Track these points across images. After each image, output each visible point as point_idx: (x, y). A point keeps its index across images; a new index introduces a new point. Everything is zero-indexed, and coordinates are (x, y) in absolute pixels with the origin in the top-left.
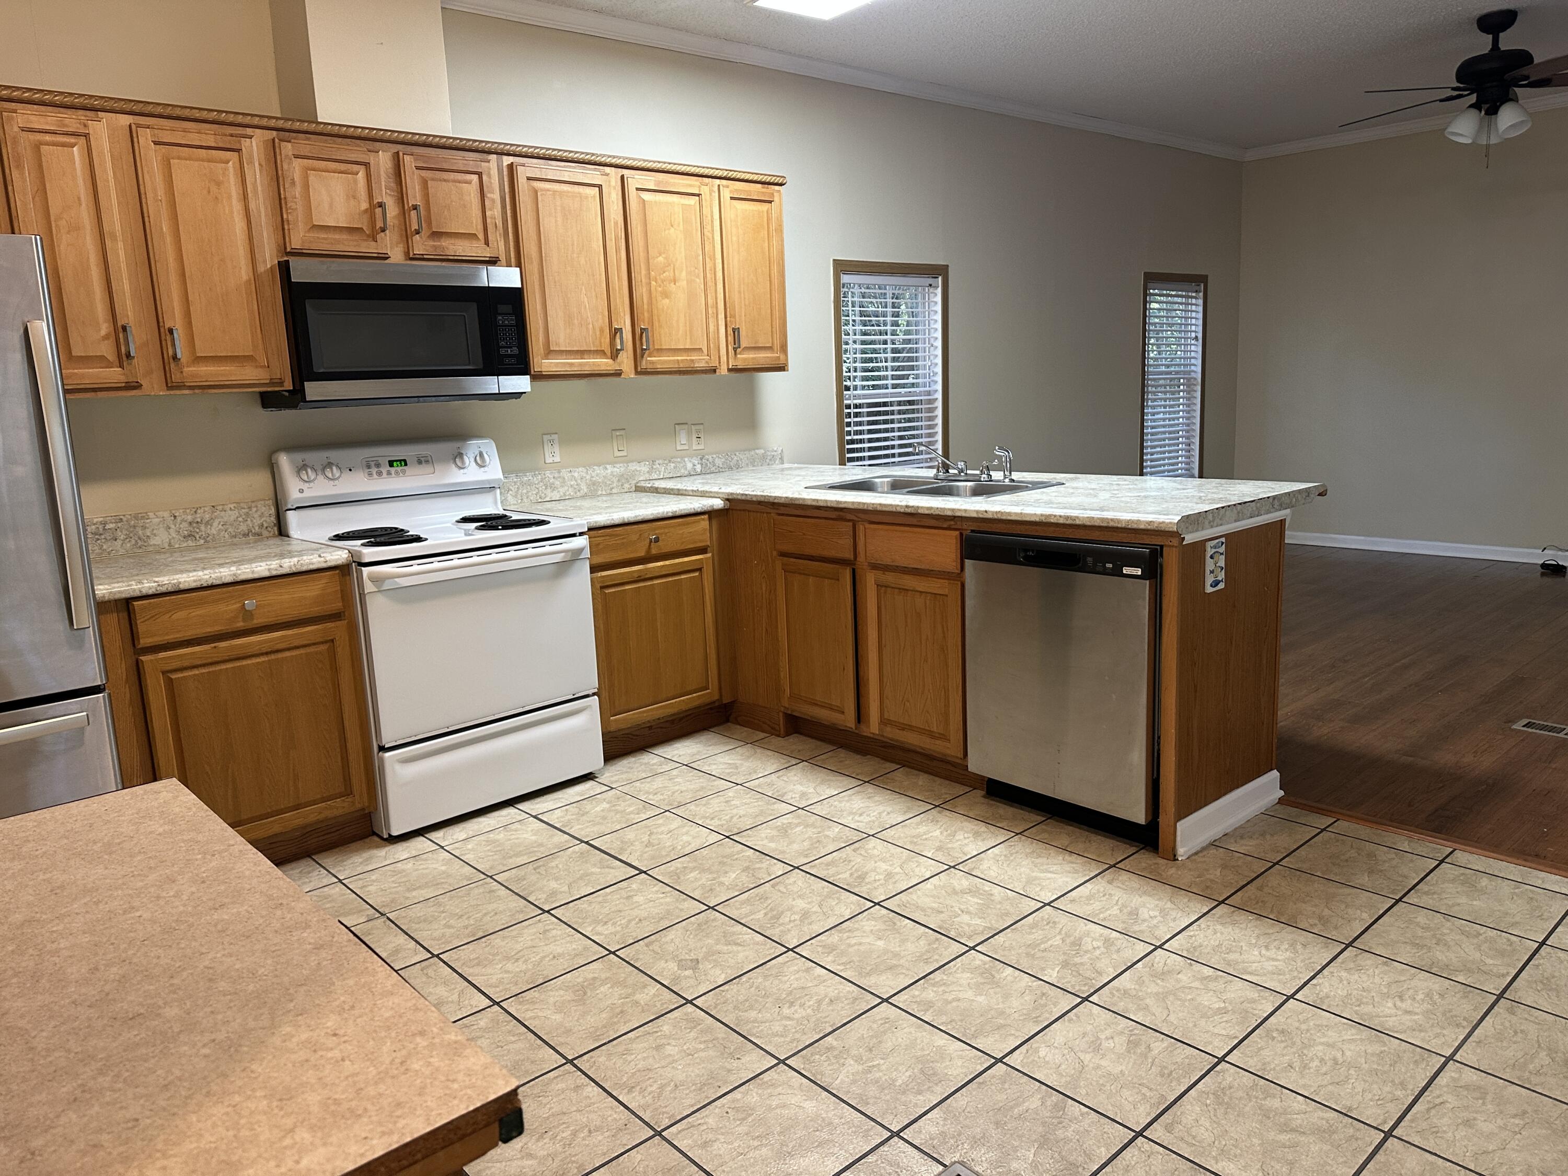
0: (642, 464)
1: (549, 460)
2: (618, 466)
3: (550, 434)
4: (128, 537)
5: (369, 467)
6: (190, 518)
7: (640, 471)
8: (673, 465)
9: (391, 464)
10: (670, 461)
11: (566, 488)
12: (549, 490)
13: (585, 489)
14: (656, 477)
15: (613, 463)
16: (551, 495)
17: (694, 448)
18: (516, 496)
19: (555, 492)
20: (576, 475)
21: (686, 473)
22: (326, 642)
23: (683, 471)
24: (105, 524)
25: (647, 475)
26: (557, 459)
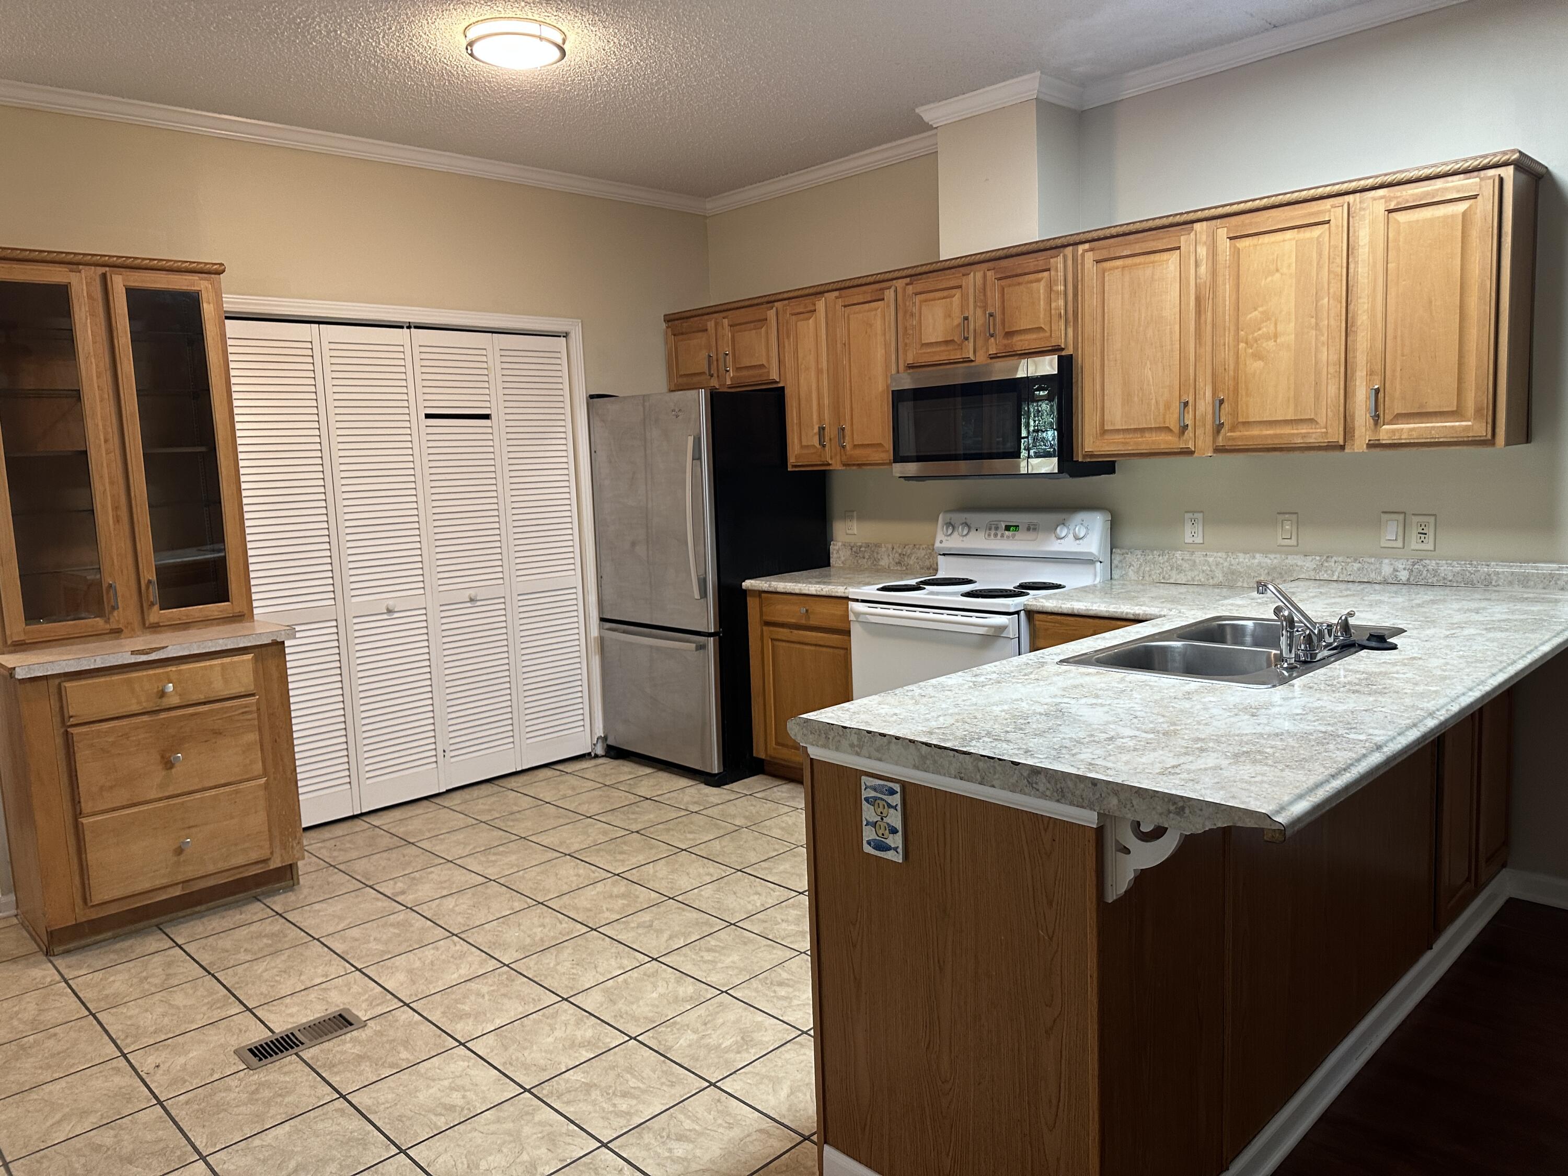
0: (1310, 558)
1: (1188, 539)
2: (1272, 556)
3: (1193, 512)
4: (870, 558)
5: (990, 529)
6: (900, 551)
7: (1302, 567)
8: (1357, 565)
9: (1008, 528)
10: (1355, 560)
11: (1196, 573)
12: (1174, 572)
13: (1220, 577)
14: (1326, 577)
15: (1265, 552)
16: (1175, 577)
17: (1413, 547)
18: (1137, 572)
19: (1182, 575)
20: (1211, 560)
21: (1379, 578)
22: (842, 648)
23: (1373, 575)
24: (861, 547)
25: (1312, 573)
26: (1199, 540)
